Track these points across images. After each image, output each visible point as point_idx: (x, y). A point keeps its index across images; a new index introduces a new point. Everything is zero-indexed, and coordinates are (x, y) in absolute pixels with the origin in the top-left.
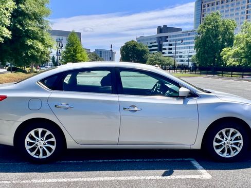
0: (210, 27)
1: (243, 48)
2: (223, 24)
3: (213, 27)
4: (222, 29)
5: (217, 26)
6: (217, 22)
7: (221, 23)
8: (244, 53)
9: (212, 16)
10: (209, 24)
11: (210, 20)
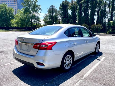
0: (3, 10)
1: (19, 20)
2: (9, 9)
3: (4, 10)
4: (8, 11)
5: (6, 10)
6: (6, 8)
7: (8, 9)
8: (20, 22)
9: (3, 5)
10: (2, 8)
11: (2, 6)
